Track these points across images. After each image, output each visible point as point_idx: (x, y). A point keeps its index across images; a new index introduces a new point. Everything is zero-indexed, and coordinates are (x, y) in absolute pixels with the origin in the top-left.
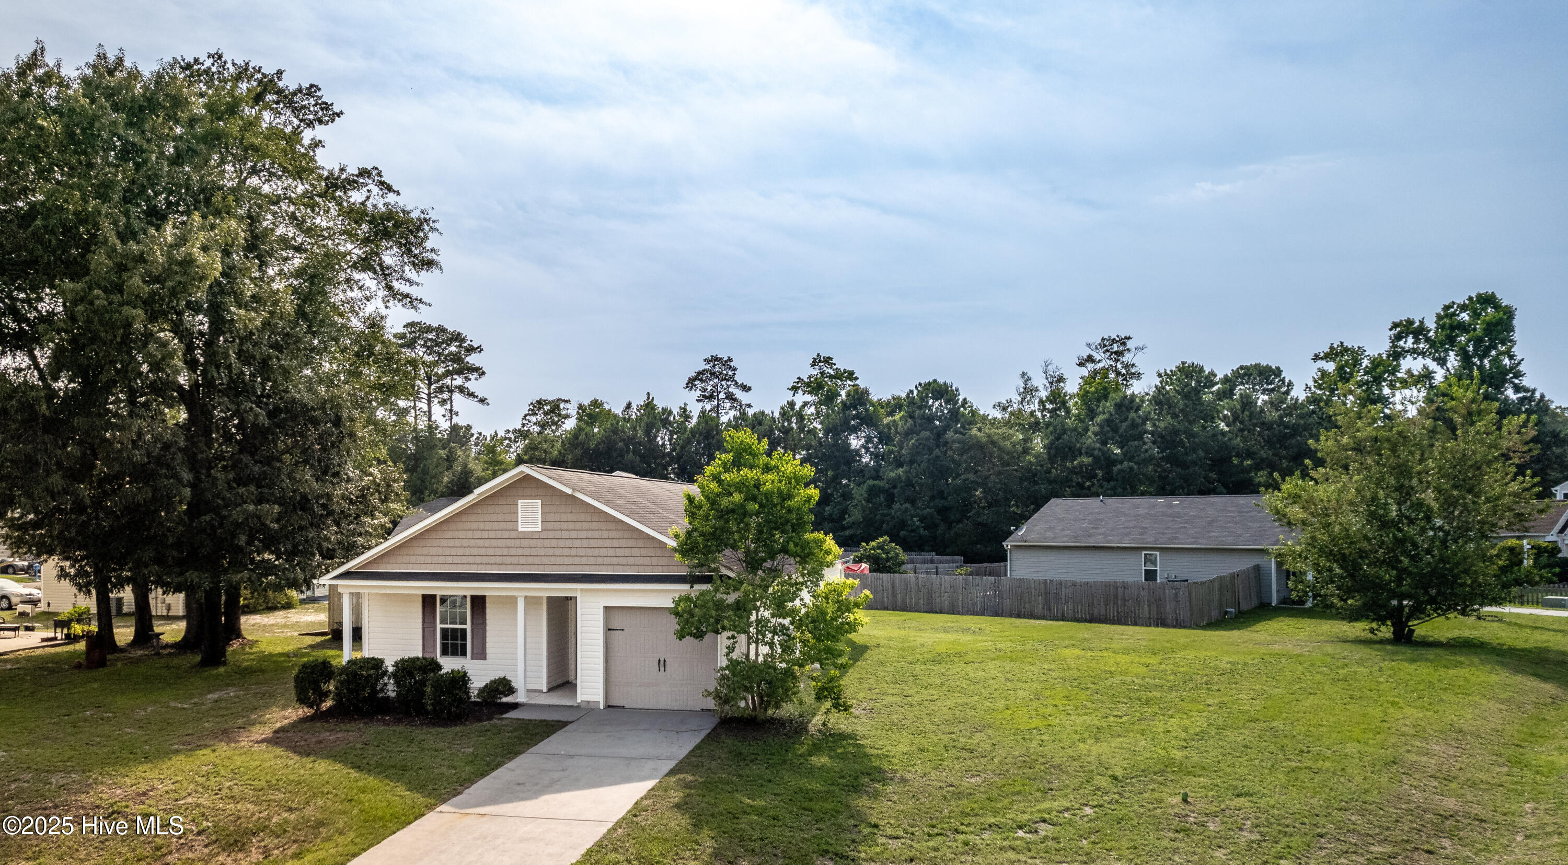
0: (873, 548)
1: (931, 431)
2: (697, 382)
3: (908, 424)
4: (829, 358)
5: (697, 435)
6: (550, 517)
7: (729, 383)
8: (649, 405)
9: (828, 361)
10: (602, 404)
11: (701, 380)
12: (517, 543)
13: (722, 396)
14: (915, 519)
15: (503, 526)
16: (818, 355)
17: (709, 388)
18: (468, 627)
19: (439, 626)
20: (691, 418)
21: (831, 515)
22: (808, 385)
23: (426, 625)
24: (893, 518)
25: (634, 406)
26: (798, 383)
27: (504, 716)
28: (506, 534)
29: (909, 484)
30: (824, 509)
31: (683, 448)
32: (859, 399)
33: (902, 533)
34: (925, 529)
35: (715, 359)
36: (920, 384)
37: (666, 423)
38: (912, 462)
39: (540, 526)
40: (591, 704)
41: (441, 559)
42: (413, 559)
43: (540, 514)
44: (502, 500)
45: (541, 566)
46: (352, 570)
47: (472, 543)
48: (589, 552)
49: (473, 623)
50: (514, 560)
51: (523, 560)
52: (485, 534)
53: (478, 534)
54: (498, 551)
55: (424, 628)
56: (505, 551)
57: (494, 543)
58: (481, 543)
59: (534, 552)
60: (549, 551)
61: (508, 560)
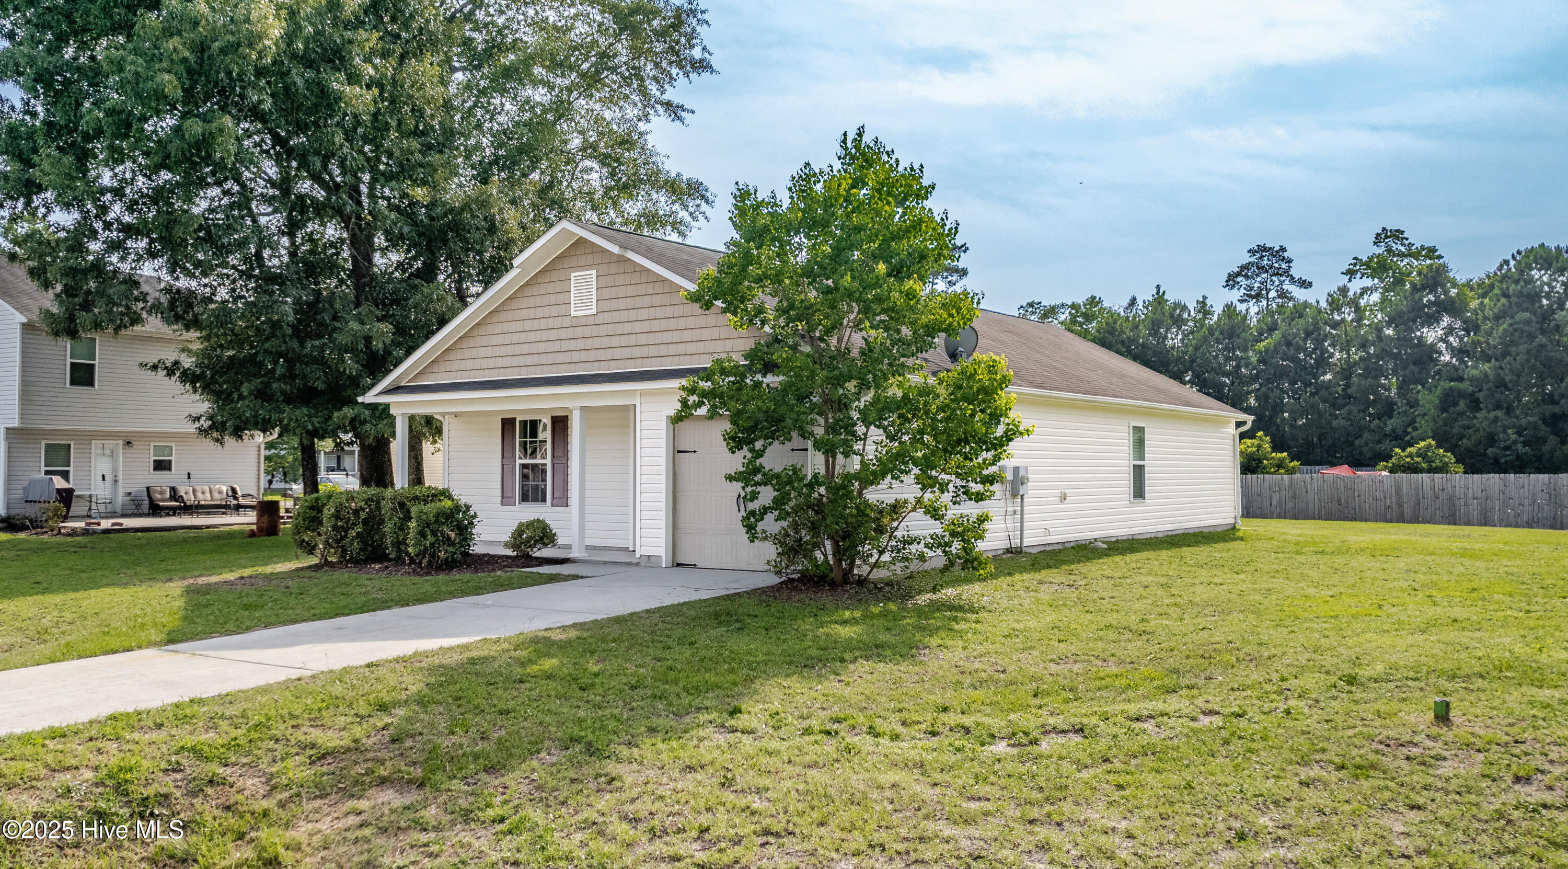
0: (1410, 455)
1: (1534, 313)
2: (1239, 279)
3: (1499, 305)
4: (1397, 231)
5: (1217, 333)
6: (607, 293)
7: (1282, 279)
8: (1159, 299)
9: (1397, 235)
10: (1100, 301)
11: (1247, 277)
12: (569, 333)
13: (1272, 294)
14: (1510, 431)
15: (554, 311)
16: (1384, 229)
17: (1257, 285)
18: (548, 461)
19: (519, 462)
20: (1212, 314)
21: (1394, 430)
22: (1367, 264)
23: (505, 461)
24: (1478, 430)
25: (1140, 302)
26: (1355, 265)
28: (558, 322)
29: (1501, 384)
30: (1385, 424)
31: (1196, 349)
32: (1434, 278)
33: (1490, 451)
34: (1525, 444)
35: (1263, 249)
36: (1519, 252)
37: (1179, 322)
38: (1505, 354)
39: (594, 307)
40: (652, 559)
41: (491, 363)
42: (462, 365)
43: (594, 290)
44: (554, 276)
45: (597, 364)
46: (403, 384)
47: (523, 337)
48: (651, 338)
49: (553, 456)
50: (567, 357)
51: (576, 357)
52: (536, 325)
53: (528, 325)
54: (550, 347)
55: (503, 466)
56: (557, 346)
57: (545, 335)
58: (532, 337)
59: (589, 344)
60: (606, 342)
61: (560, 358)
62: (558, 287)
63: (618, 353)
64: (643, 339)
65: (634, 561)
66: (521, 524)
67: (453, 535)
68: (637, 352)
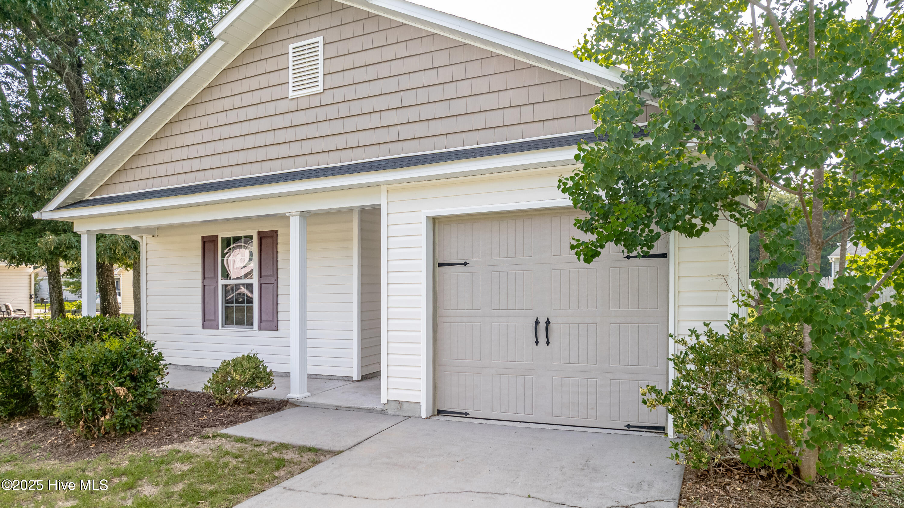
6: (337, 64)
12: (287, 120)
15: (267, 95)
18: (256, 281)
19: (221, 282)
23: (207, 282)
27: (231, 431)
28: (271, 108)
39: (320, 83)
40: (405, 406)
41: (186, 166)
42: (153, 171)
43: (321, 62)
44: (266, 52)
45: (324, 156)
46: (87, 198)
47: (226, 132)
48: (402, 116)
49: (260, 276)
50: (283, 151)
51: (295, 149)
52: (242, 114)
53: (232, 116)
54: (261, 140)
55: (204, 287)
56: (269, 138)
57: (254, 126)
58: (236, 130)
59: (312, 131)
60: (337, 127)
61: (273, 152)
62: (271, 65)
63: (353, 140)
64: (390, 118)
65: (379, 407)
66: (226, 364)
67: (121, 391)
68: (382, 136)
